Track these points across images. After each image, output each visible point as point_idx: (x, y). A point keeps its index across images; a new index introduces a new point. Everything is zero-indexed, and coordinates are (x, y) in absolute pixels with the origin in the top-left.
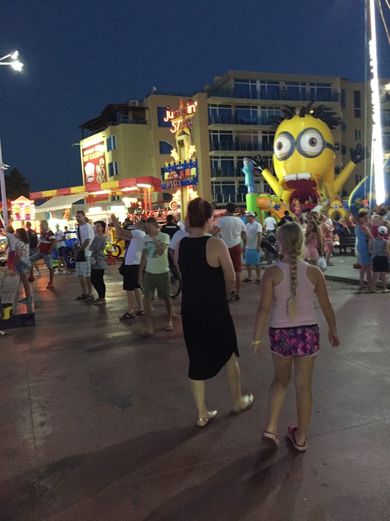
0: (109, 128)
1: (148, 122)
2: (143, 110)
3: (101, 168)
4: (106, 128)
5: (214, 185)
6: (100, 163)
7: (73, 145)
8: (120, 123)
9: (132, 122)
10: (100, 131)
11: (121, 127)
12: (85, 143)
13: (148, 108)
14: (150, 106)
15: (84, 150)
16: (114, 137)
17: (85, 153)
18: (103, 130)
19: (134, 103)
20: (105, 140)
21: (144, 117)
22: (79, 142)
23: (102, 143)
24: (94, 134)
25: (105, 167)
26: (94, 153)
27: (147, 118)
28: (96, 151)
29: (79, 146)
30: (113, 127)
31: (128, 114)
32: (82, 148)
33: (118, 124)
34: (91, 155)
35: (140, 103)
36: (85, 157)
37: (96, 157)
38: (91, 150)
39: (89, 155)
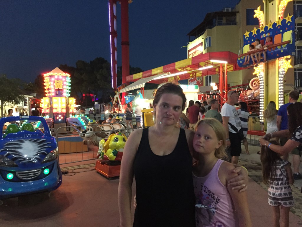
0: (206, 31)
1: (238, 23)
2: (234, 14)
4: (205, 31)
5: (297, 72)
7: (181, 48)
8: (215, 26)
9: (226, 24)
10: (201, 35)
11: (215, 28)
12: (191, 46)
13: (238, 12)
14: (240, 10)
15: (189, 51)
16: (210, 38)
17: (190, 53)
18: (203, 34)
19: (228, 10)
20: (203, 41)
21: (235, 19)
22: (187, 45)
23: (201, 44)
24: (197, 38)
26: (195, 52)
27: (237, 20)
28: (197, 50)
29: (187, 48)
30: (209, 29)
31: (222, 19)
32: (188, 49)
33: (213, 27)
34: (194, 54)
35: (232, 9)
36: (190, 56)
37: (196, 55)
38: (194, 50)
39: (192, 54)
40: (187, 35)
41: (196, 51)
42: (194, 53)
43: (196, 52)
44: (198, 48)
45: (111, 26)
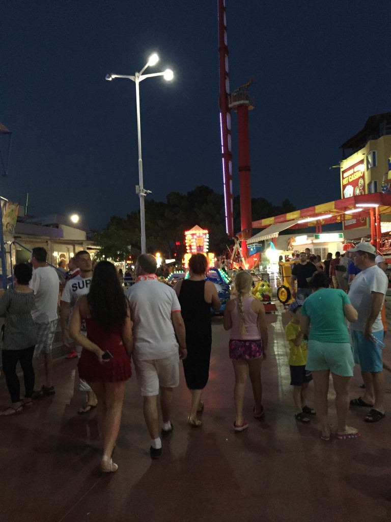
0: (368, 143)
3: (360, 190)
6: (359, 185)
7: (330, 168)
8: (382, 135)
10: (360, 149)
11: (382, 138)
12: (345, 164)
15: (344, 172)
17: (345, 175)
18: (364, 147)
20: (364, 157)
22: (339, 164)
23: (362, 162)
24: (354, 153)
25: (364, 189)
26: (353, 174)
29: (339, 169)
30: (373, 141)
32: (342, 170)
33: (379, 137)
34: (350, 177)
36: (345, 180)
37: (355, 179)
38: (351, 172)
39: (348, 177)
40: (340, 148)
41: (354, 172)
42: (351, 175)
43: (355, 174)
44: (356, 169)
45: (224, 146)
